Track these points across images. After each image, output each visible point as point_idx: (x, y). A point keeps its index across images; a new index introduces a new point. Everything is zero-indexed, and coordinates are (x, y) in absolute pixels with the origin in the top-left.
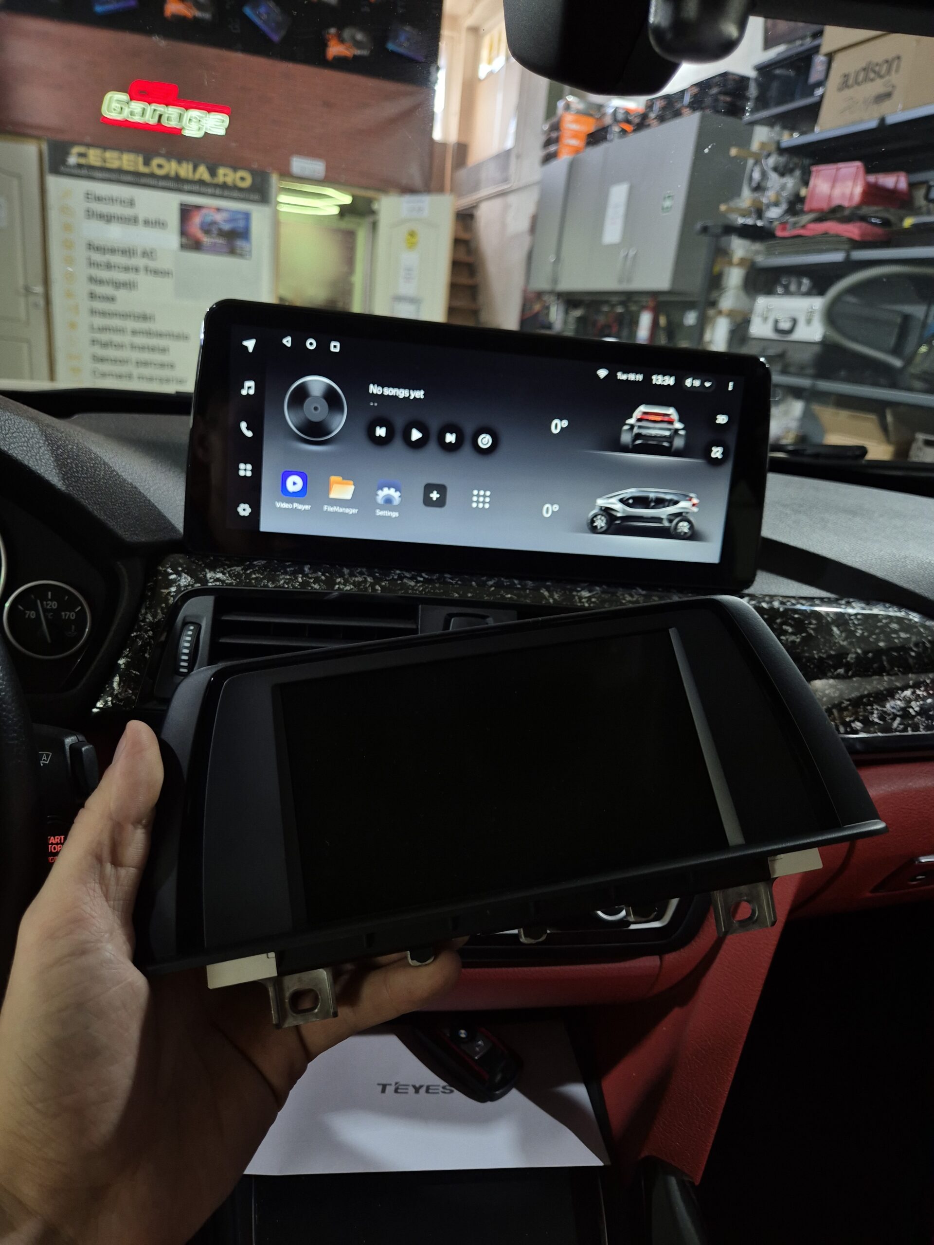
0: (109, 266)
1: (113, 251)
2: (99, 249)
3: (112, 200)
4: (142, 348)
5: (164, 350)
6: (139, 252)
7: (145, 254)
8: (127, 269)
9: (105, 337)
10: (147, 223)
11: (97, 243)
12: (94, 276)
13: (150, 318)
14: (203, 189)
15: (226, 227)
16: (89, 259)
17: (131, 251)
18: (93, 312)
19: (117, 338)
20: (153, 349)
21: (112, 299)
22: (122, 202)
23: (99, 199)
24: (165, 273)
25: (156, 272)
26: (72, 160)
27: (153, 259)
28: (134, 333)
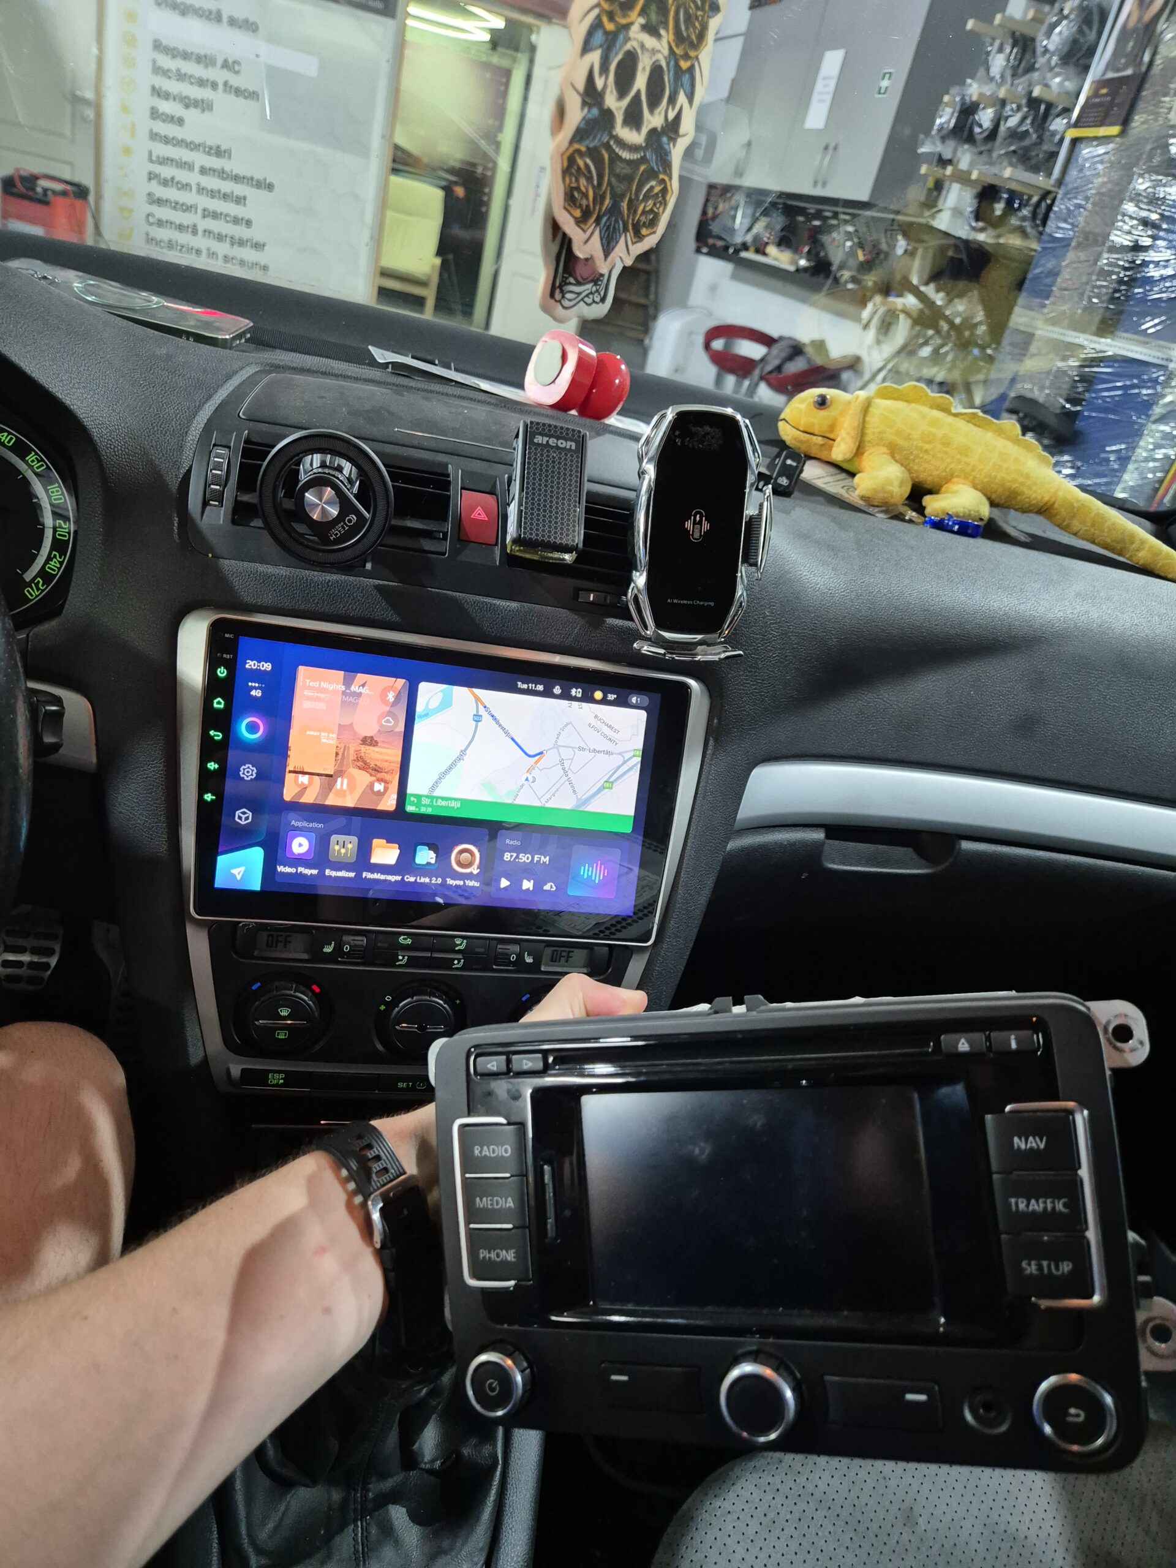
0: (179, 76)
1: (186, 56)
2: (168, 51)
4: (213, 194)
5: (240, 200)
6: (220, 62)
7: (226, 65)
8: (201, 83)
9: (167, 172)
10: (232, 22)
11: (165, 42)
12: (157, 86)
13: (225, 154)
16: (154, 61)
17: (210, 59)
18: (154, 136)
19: (182, 176)
20: (226, 197)
21: (180, 121)
24: (253, 95)
25: (238, 92)
27: (237, 72)
28: (203, 171)
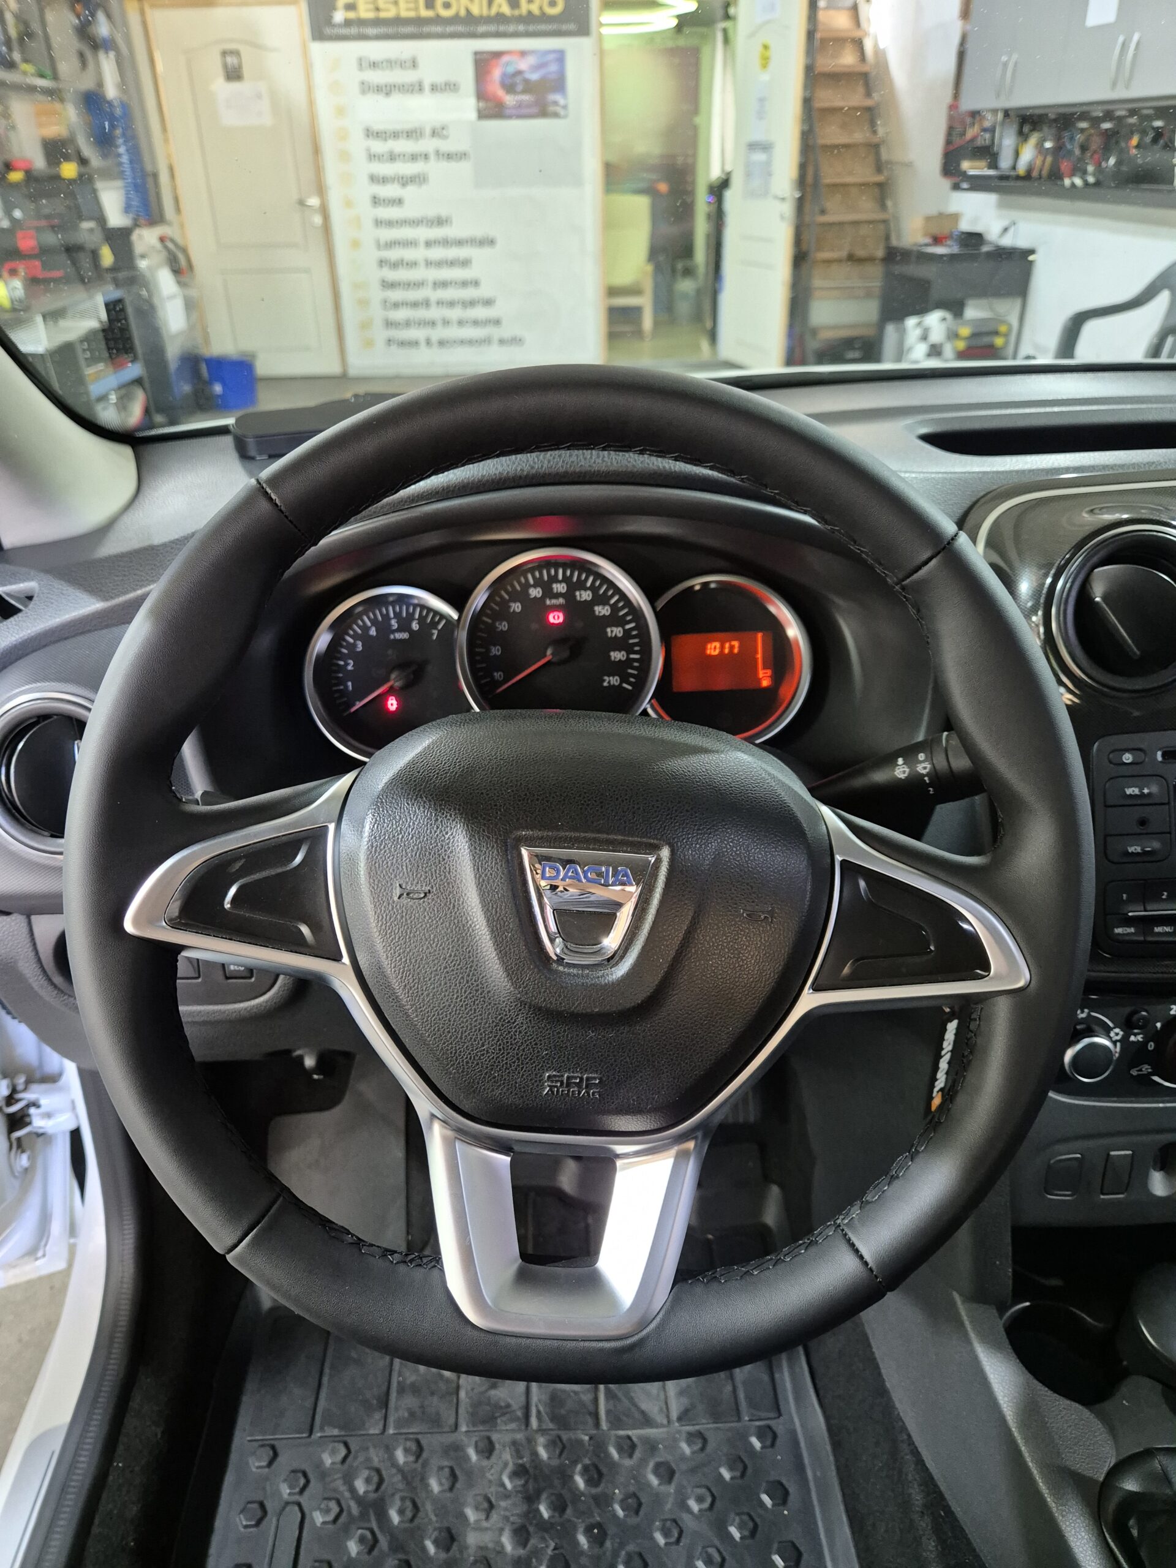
0: (392, 157)
1: (396, 135)
2: (380, 135)
3: (390, 64)
4: (439, 264)
5: (465, 263)
6: (428, 131)
7: (434, 133)
8: (414, 157)
9: (394, 254)
10: (434, 88)
11: (377, 127)
12: (375, 173)
13: (447, 221)
14: (502, 28)
15: (534, 77)
16: (368, 150)
17: (418, 132)
18: (378, 223)
19: (408, 254)
20: (452, 263)
21: (399, 202)
22: (402, 64)
23: (374, 65)
24: (462, 156)
25: (449, 156)
26: (339, 16)
27: (446, 137)
28: (428, 244)
